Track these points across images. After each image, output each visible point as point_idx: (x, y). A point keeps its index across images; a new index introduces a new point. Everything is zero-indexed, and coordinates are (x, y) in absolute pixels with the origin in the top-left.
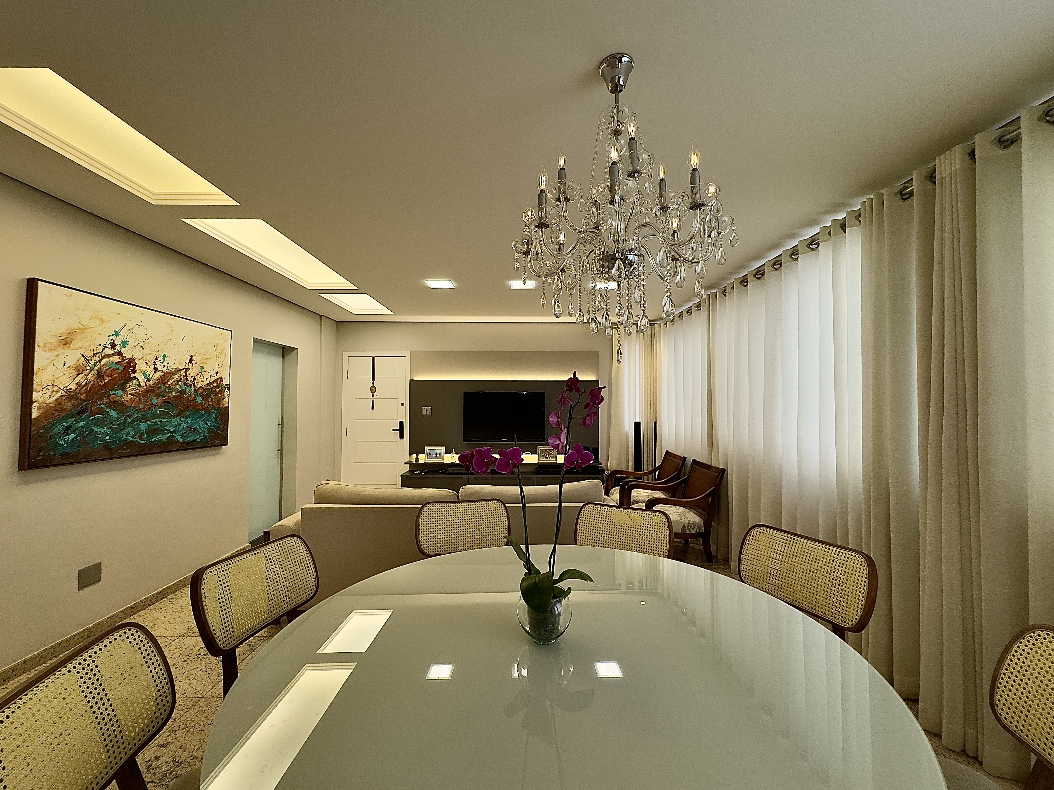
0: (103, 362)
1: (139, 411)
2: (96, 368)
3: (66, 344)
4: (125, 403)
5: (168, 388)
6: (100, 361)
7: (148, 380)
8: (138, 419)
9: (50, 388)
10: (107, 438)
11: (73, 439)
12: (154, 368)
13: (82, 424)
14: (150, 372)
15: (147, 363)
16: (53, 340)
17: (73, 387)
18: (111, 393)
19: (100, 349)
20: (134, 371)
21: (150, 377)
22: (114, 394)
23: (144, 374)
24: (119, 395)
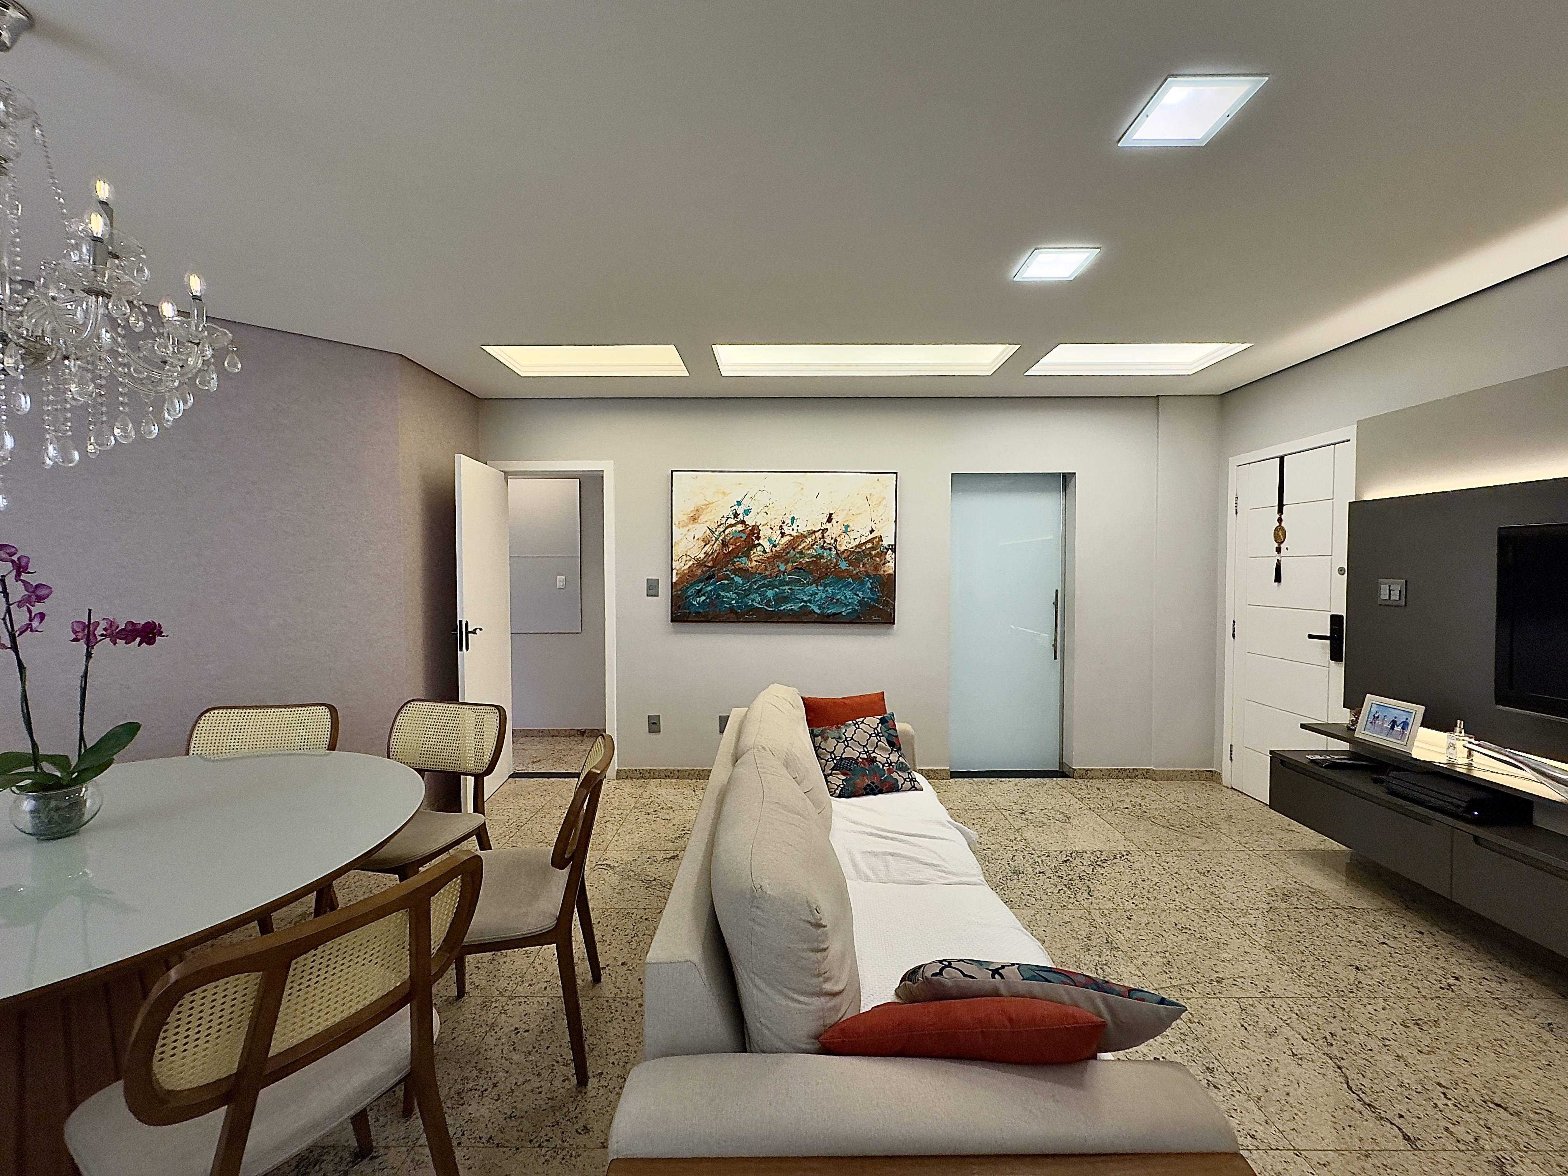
0: (727, 532)
1: (765, 577)
2: (721, 538)
3: (695, 519)
4: (750, 569)
5: (798, 553)
6: (724, 531)
7: (775, 546)
8: (764, 586)
9: (684, 557)
10: (733, 602)
11: (703, 601)
12: (781, 533)
13: (710, 588)
14: (776, 536)
15: (772, 529)
16: (685, 518)
17: (702, 556)
18: (735, 560)
19: (724, 520)
20: (758, 538)
21: (777, 542)
22: (738, 561)
23: (770, 540)
24: (743, 563)
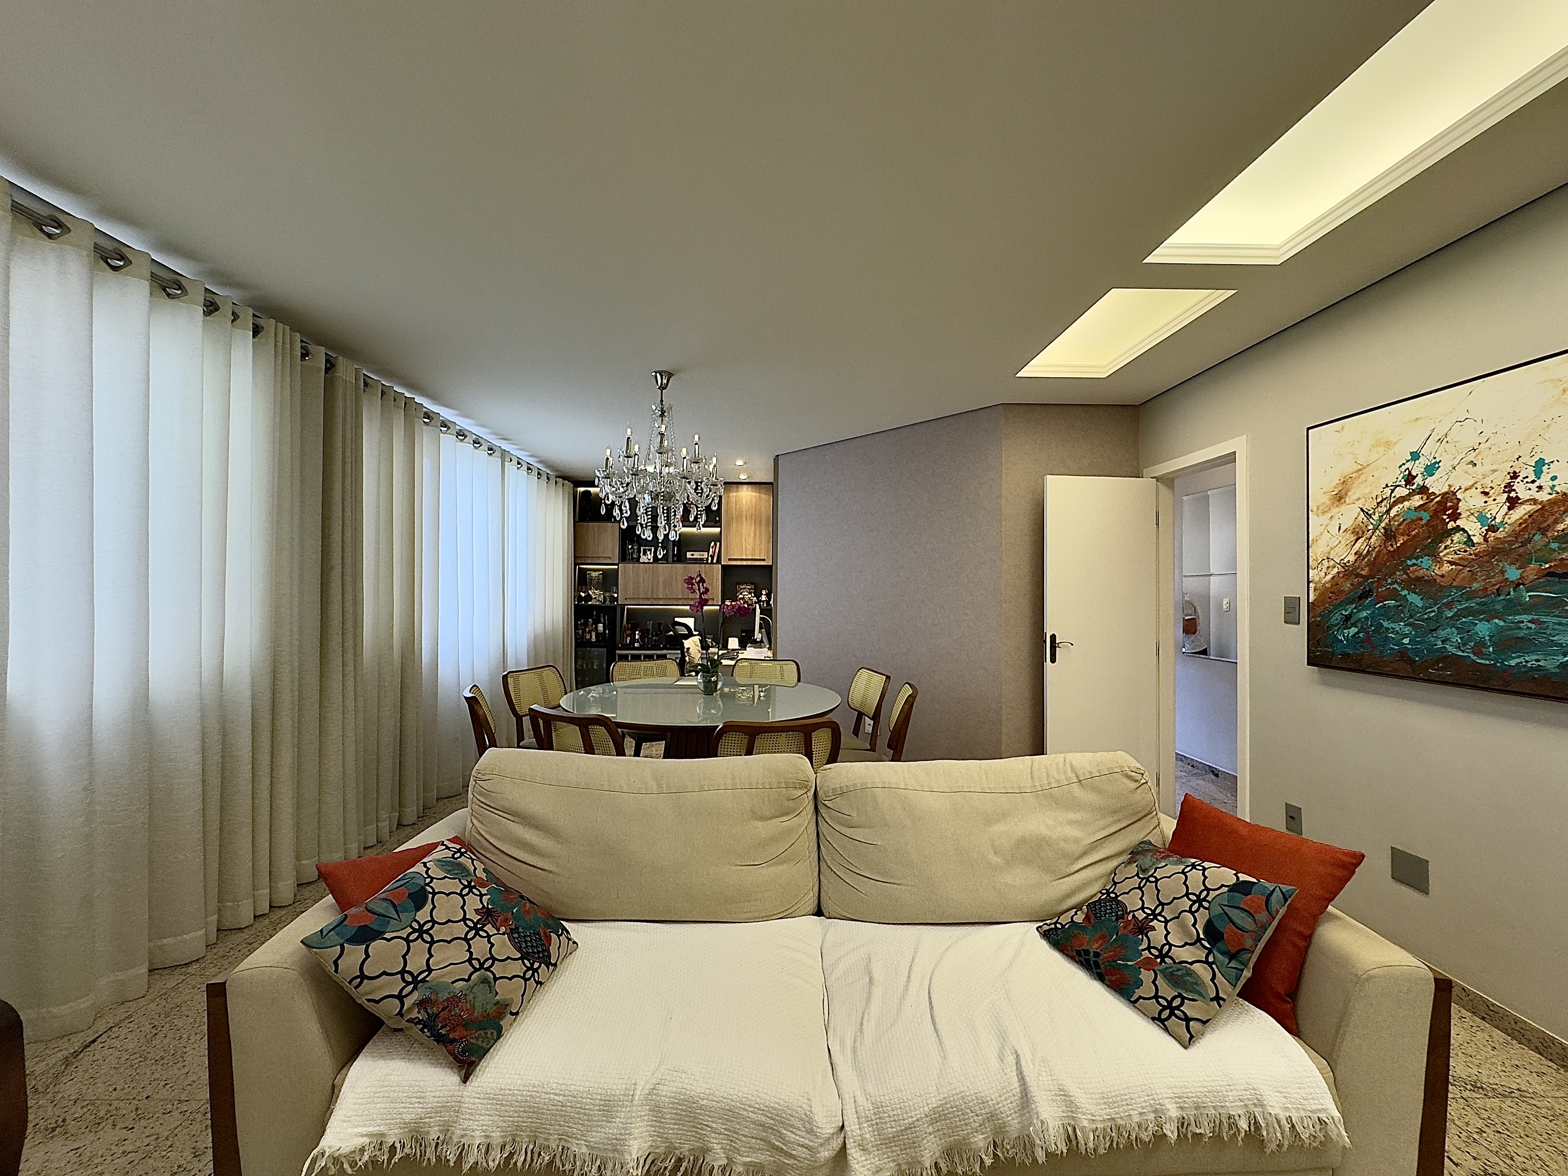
0: (1393, 513)
1: (1471, 595)
2: (1383, 525)
3: (1340, 498)
4: (1439, 579)
5: (1556, 539)
6: (1388, 512)
7: (1493, 529)
8: (1468, 612)
9: (1325, 562)
10: (1406, 641)
11: (1354, 635)
12: (1509, 499)
13: (1365, 614)
14: (1497, 509)
15: (1486, 494)
16: (1326, 499)
17: (1352, 558)
18: (1409, 562)
19: (1388, 491)
20: (1455, 516)
21: (1498, 520)
22: (1414, 565)
23: (1481, 518)
24: (1425, 566)
